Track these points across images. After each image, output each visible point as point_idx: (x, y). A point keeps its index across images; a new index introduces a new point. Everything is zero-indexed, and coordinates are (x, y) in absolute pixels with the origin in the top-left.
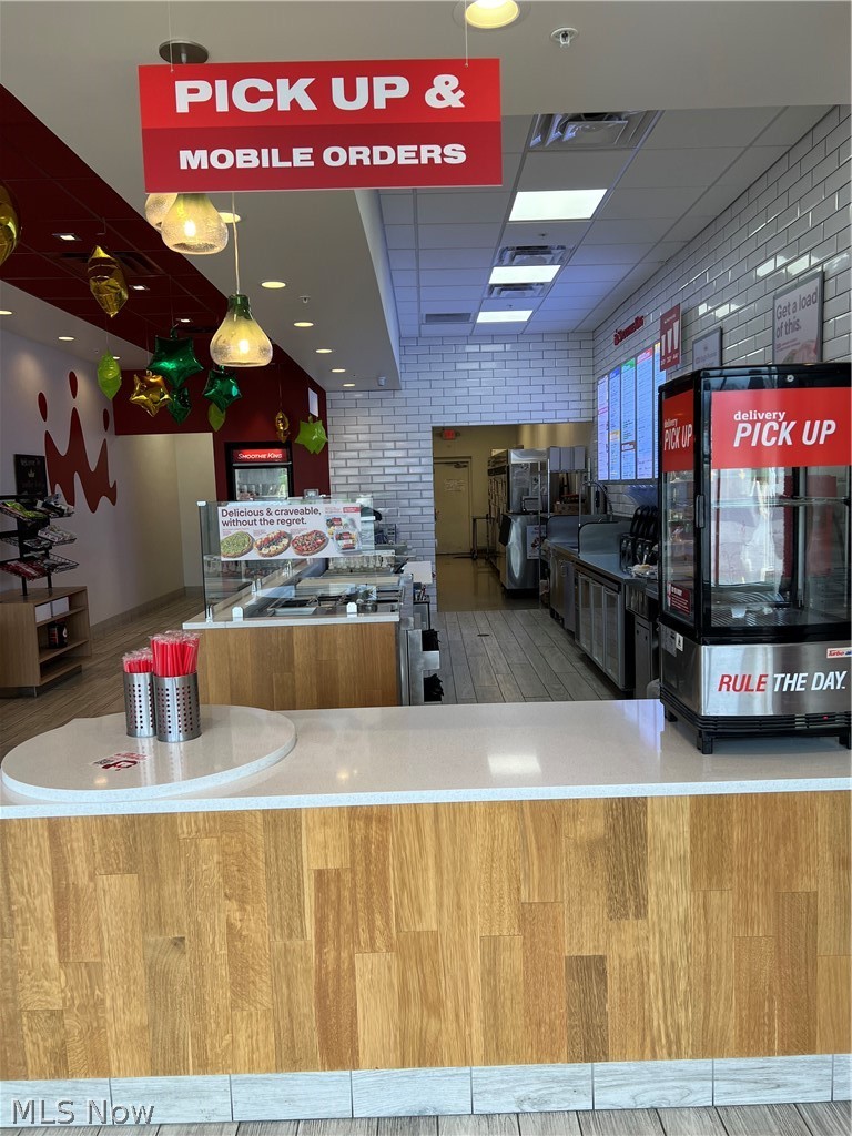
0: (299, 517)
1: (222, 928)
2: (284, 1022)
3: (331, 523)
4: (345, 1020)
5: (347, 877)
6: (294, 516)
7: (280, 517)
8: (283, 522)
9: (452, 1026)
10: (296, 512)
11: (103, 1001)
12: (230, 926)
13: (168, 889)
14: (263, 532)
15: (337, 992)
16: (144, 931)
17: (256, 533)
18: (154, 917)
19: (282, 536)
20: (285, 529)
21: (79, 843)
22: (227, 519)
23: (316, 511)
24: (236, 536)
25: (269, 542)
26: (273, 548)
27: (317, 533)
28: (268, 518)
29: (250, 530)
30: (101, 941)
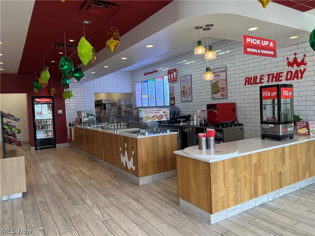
0: (158, 111)
1: (243, 176)
2: (250, 191)
3: (164, 113)
4: (257, 189)
5: (257, 164)
6: (157, 111)
7: (155, 112)
8: (155, 113)
9: (268, 187)
10: (158, 110)
11: (229, 193)
12: (244, 175)
13: (237, 171)
14: (151, 115)
15: (256, 184)
16: (234, 179)
17: (150, 115)
18: (236, 176)
19: (155, 116)
20: (156, 114)
21: (226, 164)
22: (144, 112)
23: (161, 110)
24: (146, 116)
25: (153, 117)
26: (153, 119)
27: (162, 115)
28: (152, 112)
29: (149, 115)
30: (229, 182)
